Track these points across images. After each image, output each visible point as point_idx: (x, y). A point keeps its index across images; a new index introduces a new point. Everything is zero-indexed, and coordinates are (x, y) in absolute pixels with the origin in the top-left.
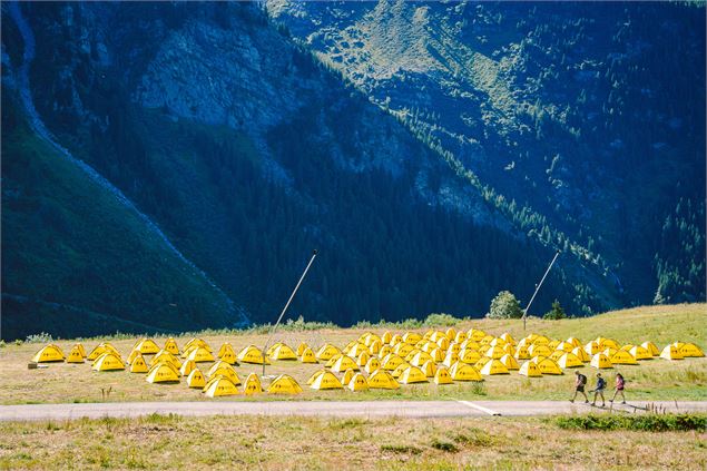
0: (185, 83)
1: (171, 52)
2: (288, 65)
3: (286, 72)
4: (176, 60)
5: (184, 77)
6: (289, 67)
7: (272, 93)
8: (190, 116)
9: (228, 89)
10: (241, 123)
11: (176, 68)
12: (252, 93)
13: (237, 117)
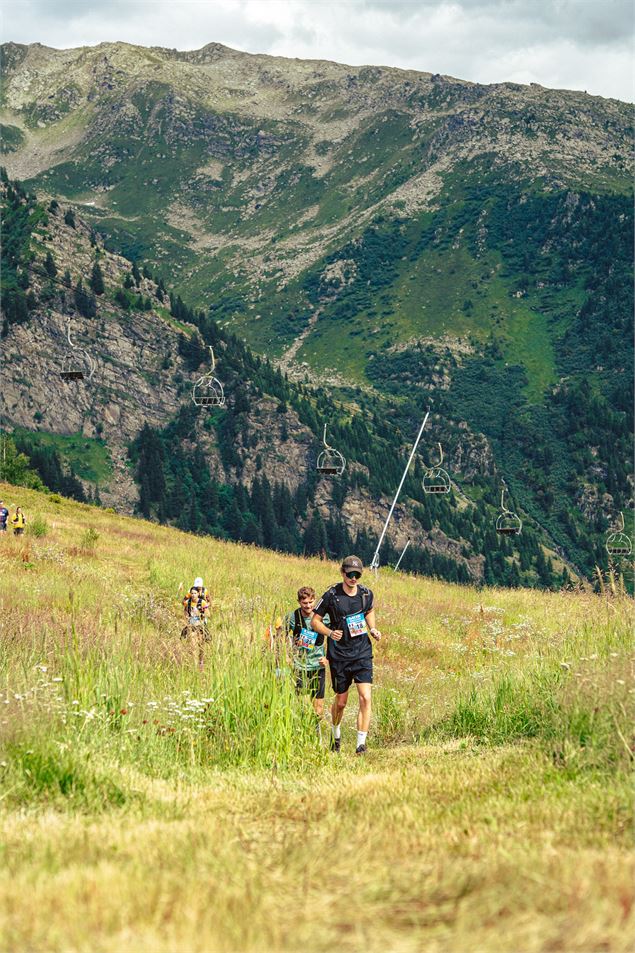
0: (29, 386)
1: (13, 350)
2: (170, 356)
3: (166, 365)
4: (18, 359)
5: (28, 379)
6: (172, 359)
7: (146, 391)
8: (34, 426)
9: (87, 389)
10: (100, 430)
11: (19, 369)
12: (118, 393)
13: (93, 423)
